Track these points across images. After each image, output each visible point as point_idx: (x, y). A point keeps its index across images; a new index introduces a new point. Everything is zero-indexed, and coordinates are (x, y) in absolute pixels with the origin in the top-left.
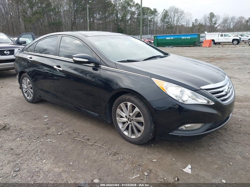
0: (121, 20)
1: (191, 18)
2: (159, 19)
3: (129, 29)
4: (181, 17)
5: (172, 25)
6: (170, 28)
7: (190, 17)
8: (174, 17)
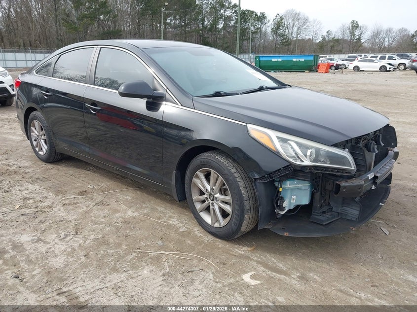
0: (210, 30)
1: (320, 29)
2: (269, 30)
3: (221, 44)
4: (304, 27)
5: (288, 39)
6: (286, 45)
7: (318, 26)
8: (293, 27)
